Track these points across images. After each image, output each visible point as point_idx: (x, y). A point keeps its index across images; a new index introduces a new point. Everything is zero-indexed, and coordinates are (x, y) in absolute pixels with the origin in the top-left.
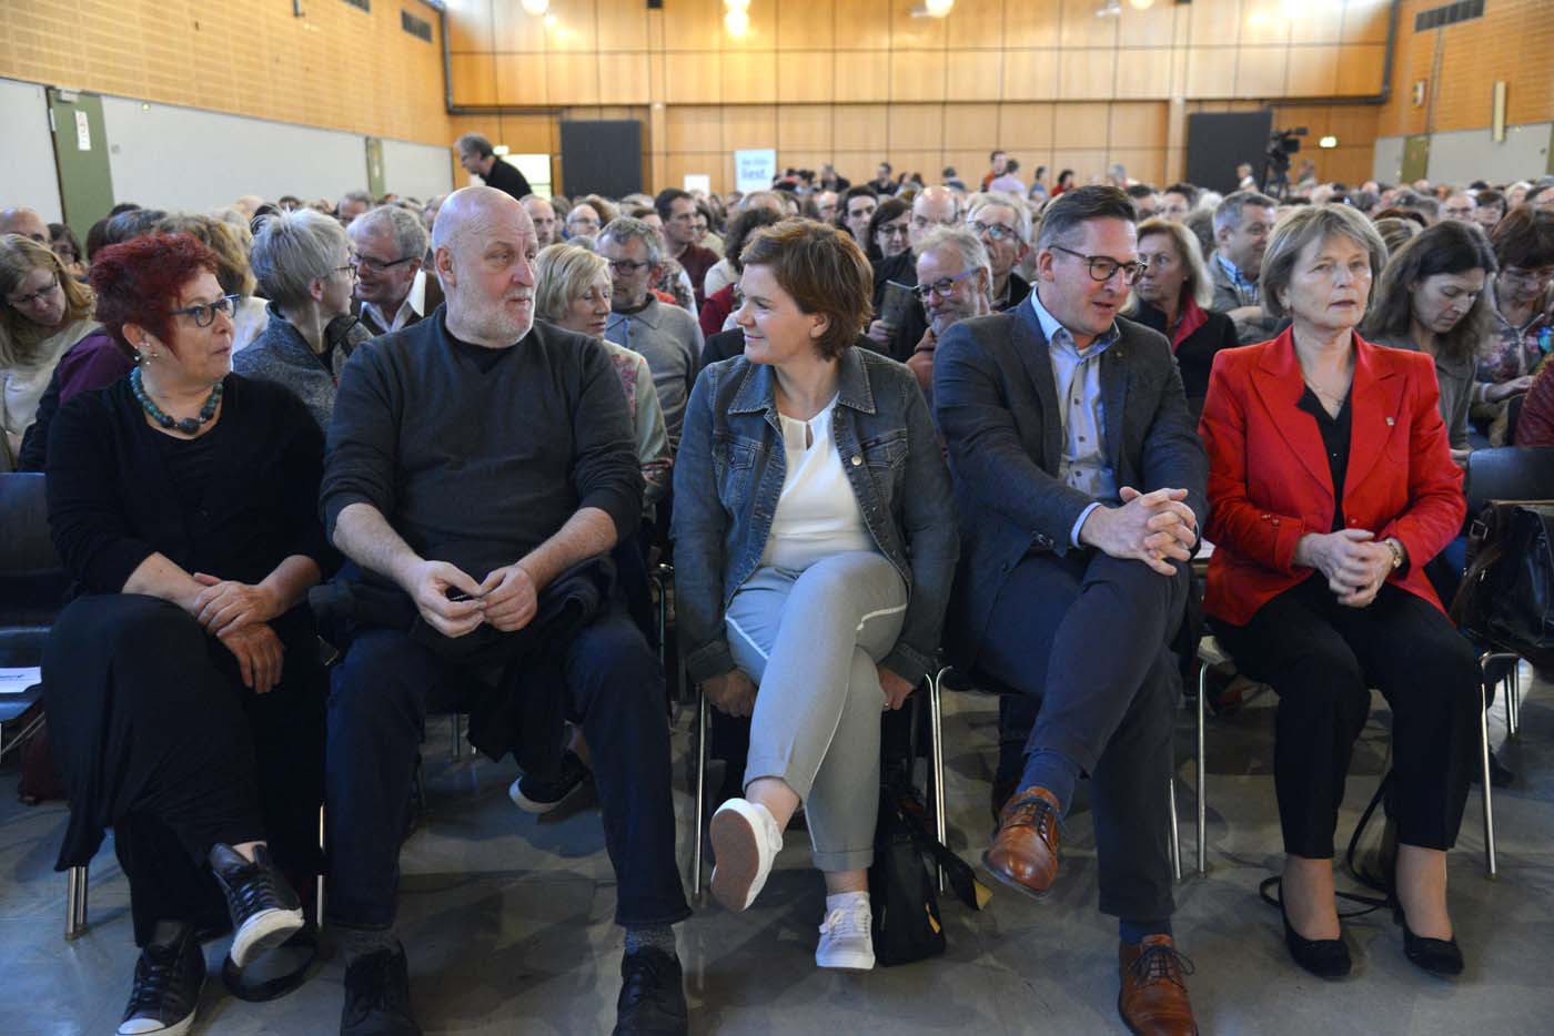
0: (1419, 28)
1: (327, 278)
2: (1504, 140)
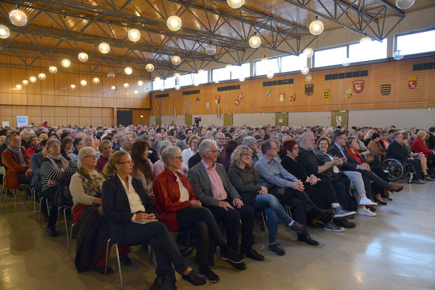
0: (156, 98)
1: (253, 145)
2: (176, 117)
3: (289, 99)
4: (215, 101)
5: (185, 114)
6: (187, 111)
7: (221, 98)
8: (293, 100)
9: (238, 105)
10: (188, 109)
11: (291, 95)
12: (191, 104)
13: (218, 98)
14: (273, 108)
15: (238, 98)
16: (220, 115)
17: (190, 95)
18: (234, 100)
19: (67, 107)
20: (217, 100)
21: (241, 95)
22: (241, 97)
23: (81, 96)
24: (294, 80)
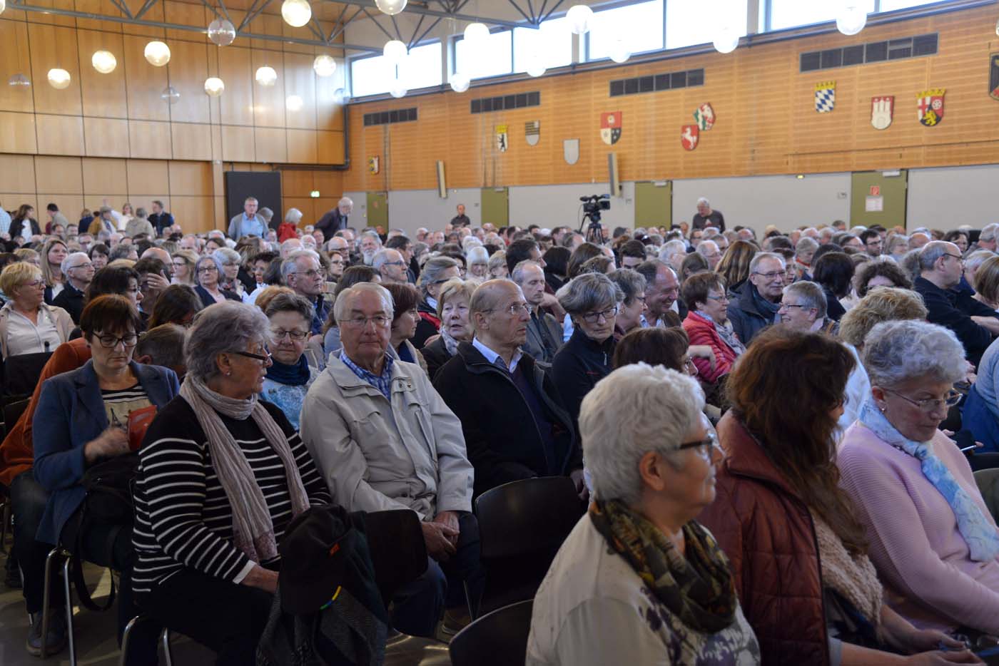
0: (367, 123)
2: (447, 197)
3: (916, 117)
4: (599, 133)
5: (482, 185)
6: (490, 171)
7: (624, 122)
8: (931, 117)
9: (694, 148)
10: (494, 163)
11: (924, 100)
12: (503, 146)
13: (611, 120)
14: (841, 156)
15: (693, 122)
16: (621, 188)
17: (500, 113)
18: (680, 129)
19: (34, 155)
20: (609, 131)
21: (706, 107)
22: (708, 113)
23: (85, 114)
24: (941, 41)
